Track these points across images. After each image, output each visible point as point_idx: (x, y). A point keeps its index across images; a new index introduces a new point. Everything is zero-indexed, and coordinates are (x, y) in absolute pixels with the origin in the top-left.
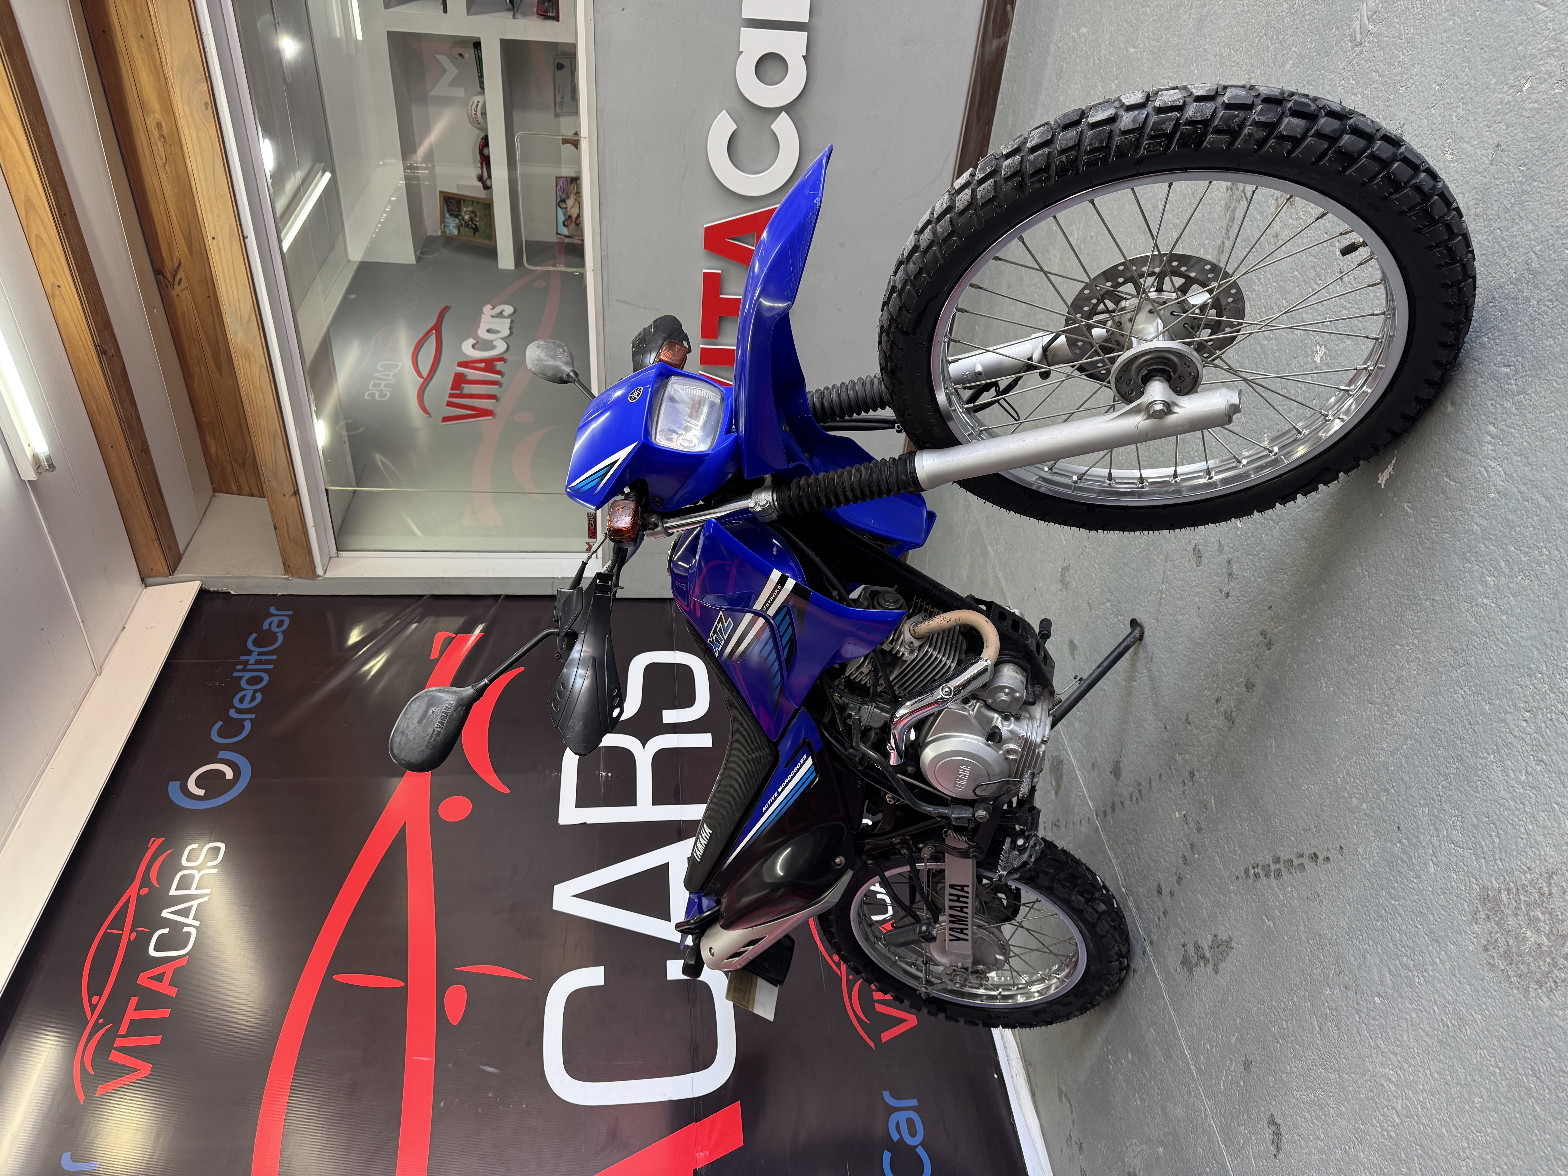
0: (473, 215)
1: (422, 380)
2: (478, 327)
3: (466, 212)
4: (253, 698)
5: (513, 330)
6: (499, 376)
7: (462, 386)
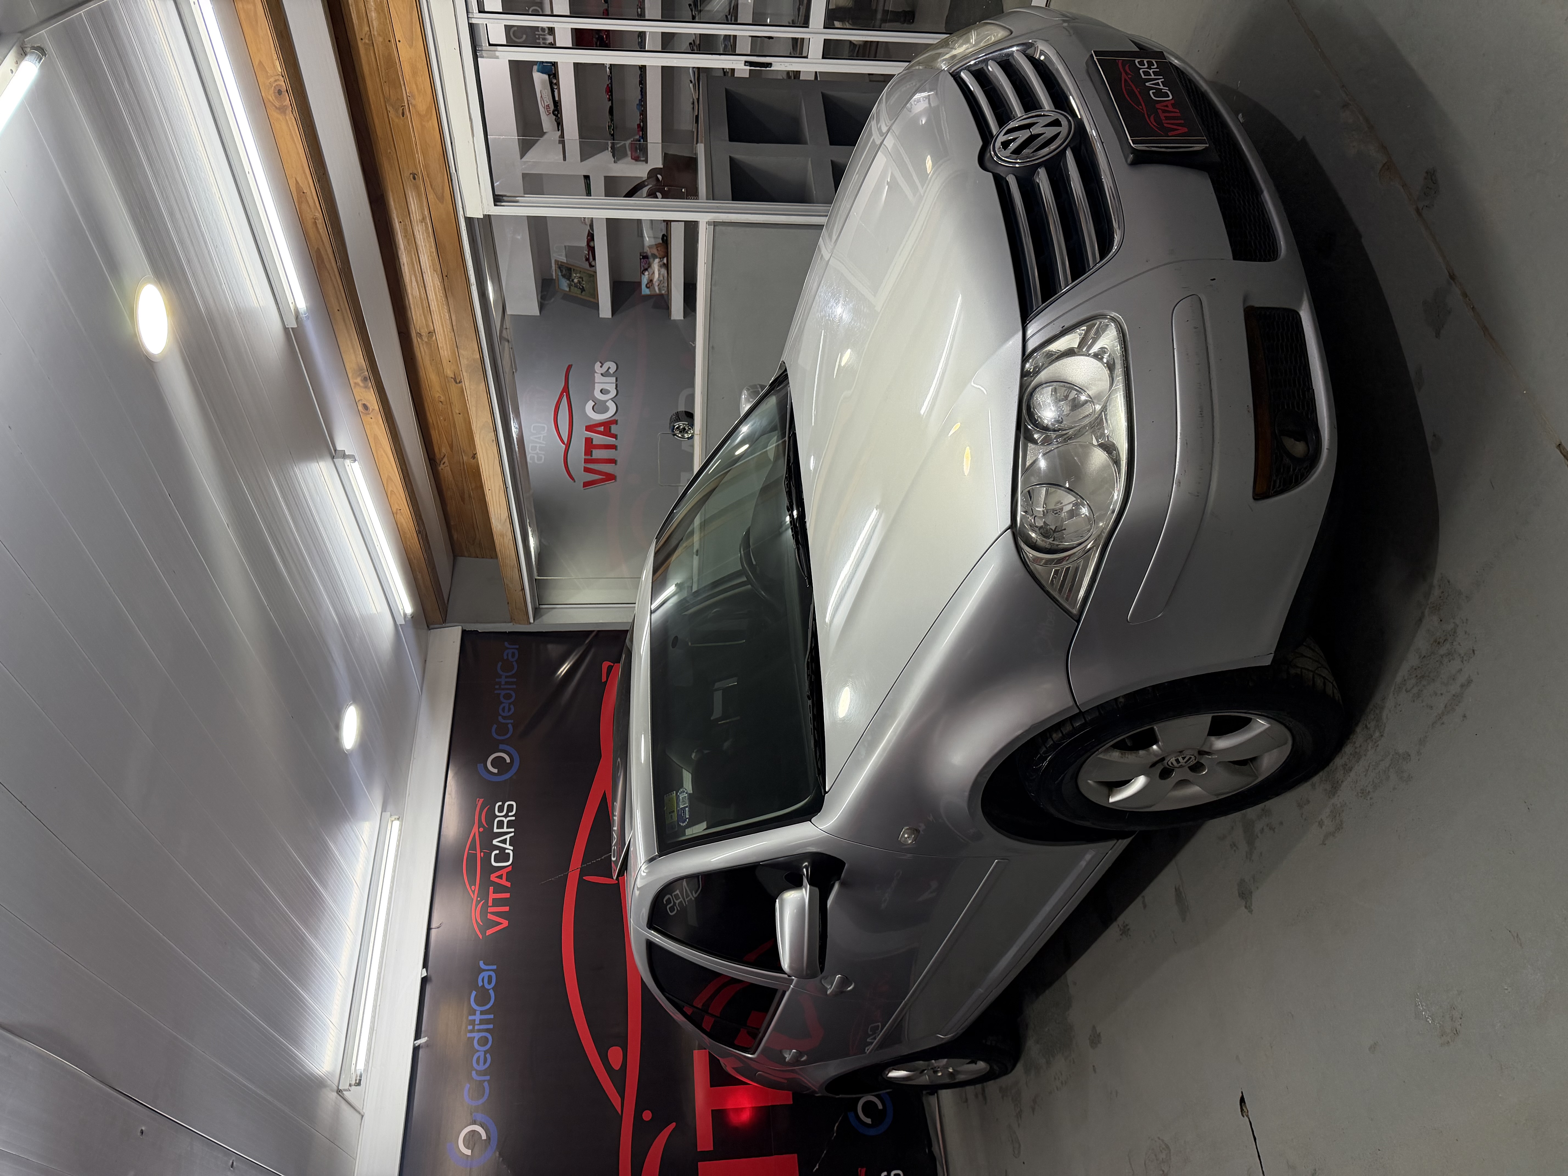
0: (580, 280)
1: (564, 446)
2: (594, 389)
3: (575, 277)
6: (614, 439)
7: (592, 451)
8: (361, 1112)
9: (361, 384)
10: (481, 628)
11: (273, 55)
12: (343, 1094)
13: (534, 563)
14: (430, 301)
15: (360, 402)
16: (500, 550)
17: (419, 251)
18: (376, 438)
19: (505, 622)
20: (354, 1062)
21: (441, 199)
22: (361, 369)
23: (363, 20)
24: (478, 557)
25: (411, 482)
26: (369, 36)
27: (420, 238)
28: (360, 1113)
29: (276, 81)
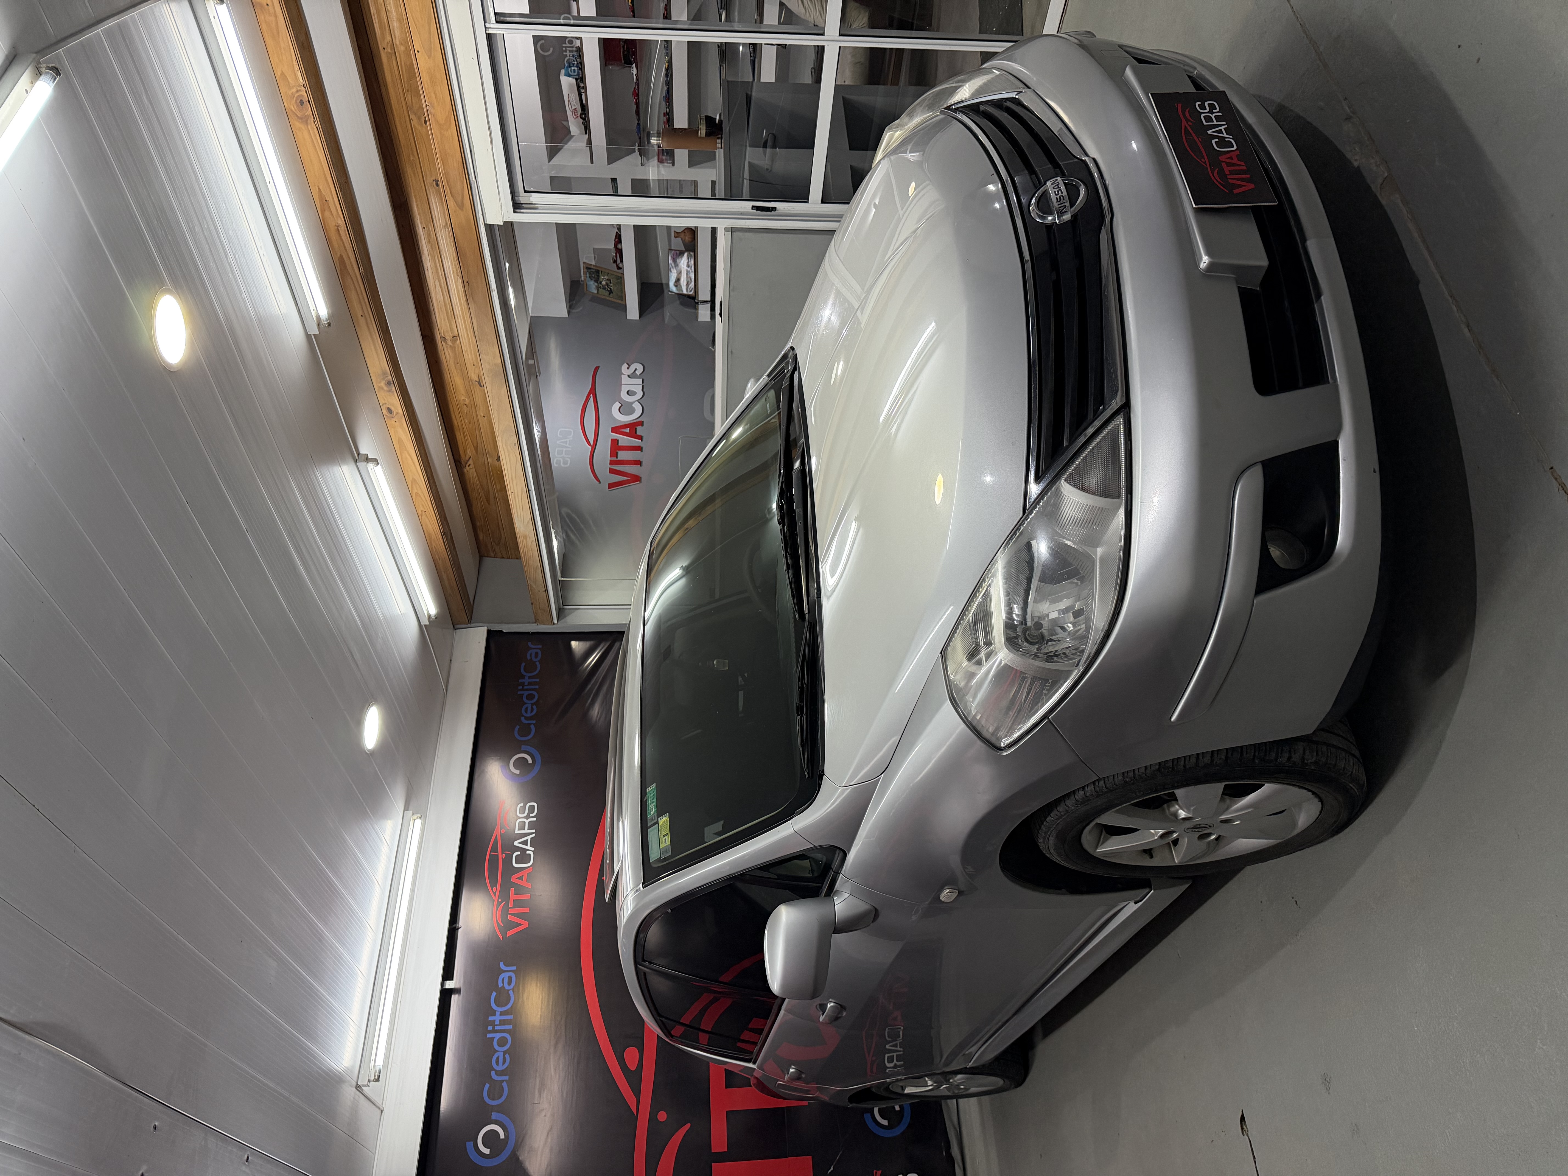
0: (608, 282)
1: (590, 447)
2: (621, 390)
3: (603, 279)
4: (532, 710)
5: (644, 390)
6: (640, 440)
7: (617, 453)
8: (381, 1107)
9: (385, 388)
10: (506, 628)
11: (295, 66)
12: (362, 1089)
13: (557, 564)
14: (454, 306)
15: (385, 406)
16: (523, 551)
17: (442, 256)
18: (400, 441)
19: (529, 623)
20: (373, 1057)
21: (461, 206)
22: (384, 373)
23: (385, 30)
24: (503, 558)
25: (435, 483)
26: (391, 46)
27: (443, 243)
28: (379, 1108)
29: (298, 91)
